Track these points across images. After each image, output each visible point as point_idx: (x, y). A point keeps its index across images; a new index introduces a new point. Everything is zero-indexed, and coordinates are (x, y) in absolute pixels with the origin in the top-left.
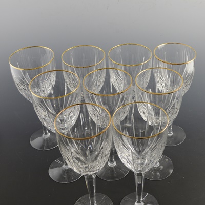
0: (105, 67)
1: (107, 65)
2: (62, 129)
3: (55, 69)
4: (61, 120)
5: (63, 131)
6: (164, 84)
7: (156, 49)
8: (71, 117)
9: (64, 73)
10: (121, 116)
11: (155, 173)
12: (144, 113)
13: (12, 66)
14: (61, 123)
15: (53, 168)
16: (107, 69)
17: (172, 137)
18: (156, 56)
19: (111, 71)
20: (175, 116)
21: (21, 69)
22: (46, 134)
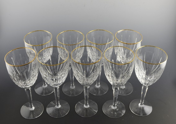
0: (84, 45)
1: (85, 44)
2: (56, 85)
3: (52, 46)
4: (56, 79)
5: (56, 86)
6: (121, 57)
7: (116, 33)
8: (63, 77)
9: (58, 48)
10: (94, 78)
11: (114, 112)
12: (109, 76)
13: (26, 43)
14: (56, 81)
15: (49, 107)
16: (85, 46)
17: (124, 89)
18: (117, 38)
19: (88, 48)
20: (129, 78)
21: (31, 45)
22: (45, 85)
